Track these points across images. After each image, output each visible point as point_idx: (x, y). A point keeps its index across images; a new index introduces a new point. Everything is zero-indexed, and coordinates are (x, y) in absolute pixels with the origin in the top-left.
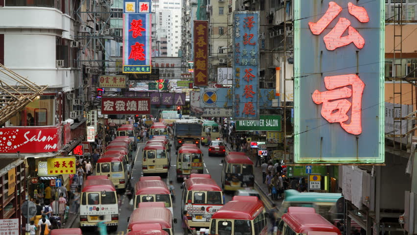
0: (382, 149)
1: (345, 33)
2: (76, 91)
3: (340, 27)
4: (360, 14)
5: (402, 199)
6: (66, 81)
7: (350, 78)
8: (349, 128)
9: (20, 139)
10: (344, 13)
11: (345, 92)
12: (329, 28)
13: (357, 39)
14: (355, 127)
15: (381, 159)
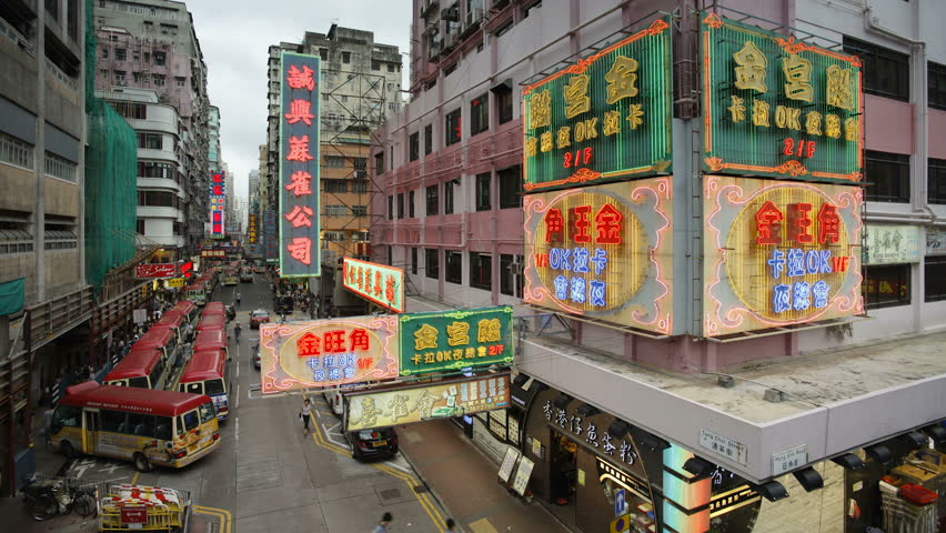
0: (320, 270)
1: (303, 220)
2: (186, 247)
3: (300, 217)
4: (309, 212)
5: (332, 291)
6: (180, 242)
7: (305, 240)
8: (305, 261)
9: (153, 270)
10: (302, 211)
11: (303, 246)
12: (295, 218)
13: (308, 222)
14: (307, 261)
15: (319, 274)
